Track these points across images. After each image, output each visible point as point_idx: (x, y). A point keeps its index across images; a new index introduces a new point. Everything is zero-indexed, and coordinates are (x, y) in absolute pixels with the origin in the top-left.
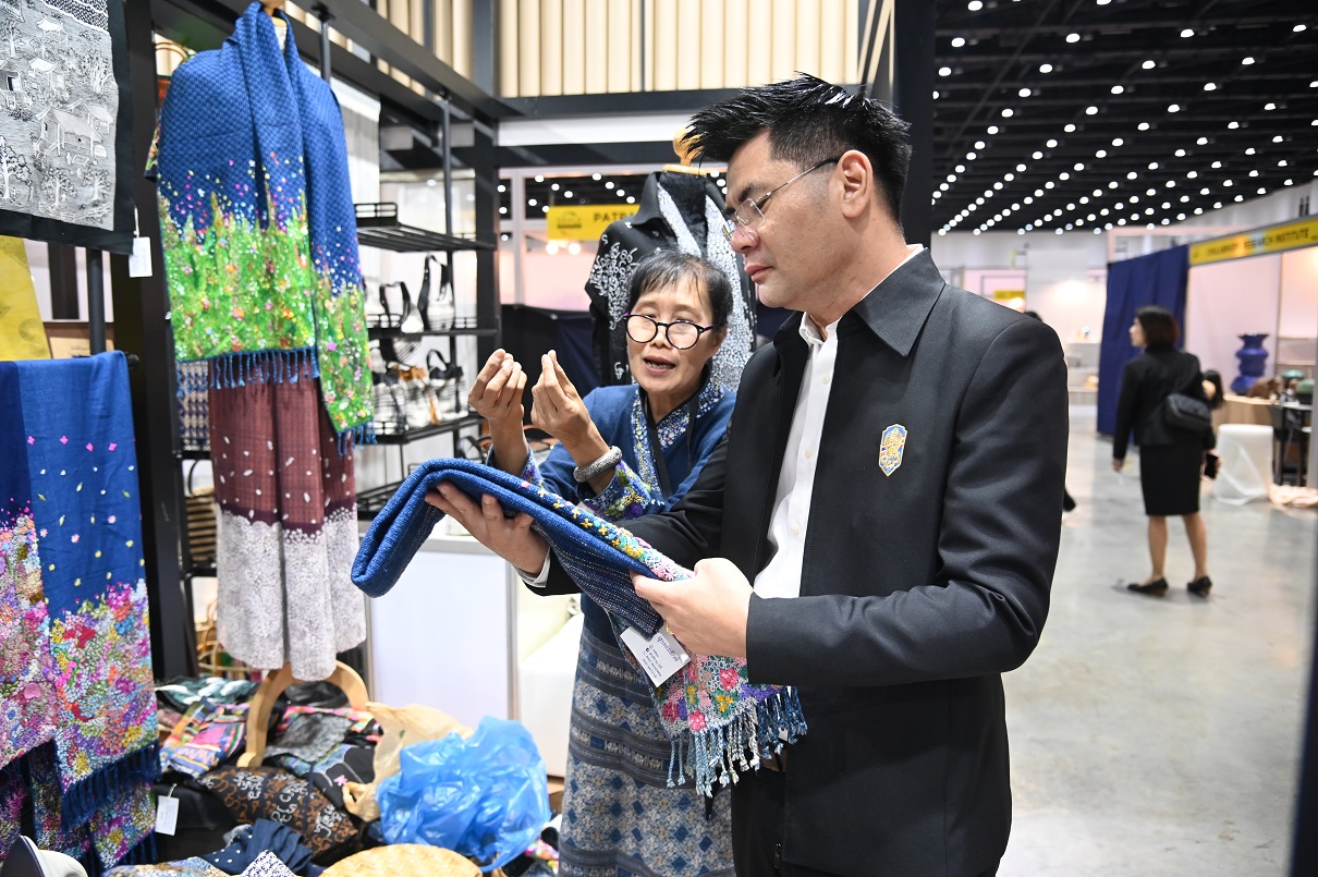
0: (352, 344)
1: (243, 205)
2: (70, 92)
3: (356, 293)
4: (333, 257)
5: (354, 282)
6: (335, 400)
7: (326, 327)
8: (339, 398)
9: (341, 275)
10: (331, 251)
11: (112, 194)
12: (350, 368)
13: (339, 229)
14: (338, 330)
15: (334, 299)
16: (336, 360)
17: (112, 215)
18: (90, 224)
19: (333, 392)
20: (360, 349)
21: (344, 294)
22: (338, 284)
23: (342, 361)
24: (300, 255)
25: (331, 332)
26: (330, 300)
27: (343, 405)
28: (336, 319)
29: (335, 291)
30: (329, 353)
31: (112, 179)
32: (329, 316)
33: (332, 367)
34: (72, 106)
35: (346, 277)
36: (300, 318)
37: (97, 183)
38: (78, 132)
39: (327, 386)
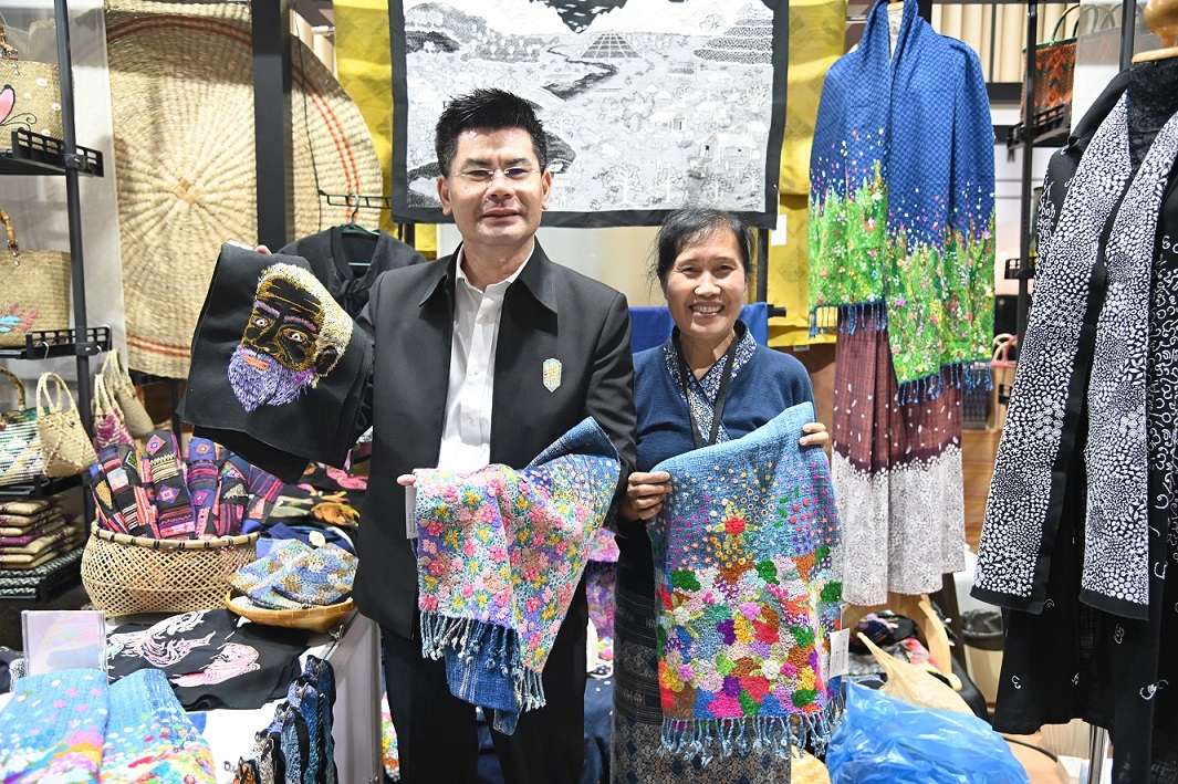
0: (918, 300)
1: (834, 180)
2: (731, 118)
3: (925, 251)
4: (911, 218)
5: (925, 241)
6: (901, 352)
7: (897, 284)
8: (903, 352)
9: (916, 234)
10: (910, 212)
11: (763, 185)
12: (914, 324)
13: (917, 190)
14: (908, 287)
15: (908, 257)
16: (904, 315)
17: (764, 201)
18: (749, 209)
19: (899, 346)
20: (924, 306)
21: (916, 253)
22: (913, 243)
23: (911, 316)
24: (867, 220)
25: (902, 288)
26: (904, 259)
27: (906, 358)
28: (908, 277)
29: (910, 250)
30: (898, 308)
31: (763, 174)
32: (902, 273)
33: (900, 321)
34: (733, 128)
35: (918, 236)
36: (860, 276)
37: (753, 180)
38: (738, 146)
39: (894, 339)
